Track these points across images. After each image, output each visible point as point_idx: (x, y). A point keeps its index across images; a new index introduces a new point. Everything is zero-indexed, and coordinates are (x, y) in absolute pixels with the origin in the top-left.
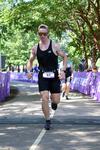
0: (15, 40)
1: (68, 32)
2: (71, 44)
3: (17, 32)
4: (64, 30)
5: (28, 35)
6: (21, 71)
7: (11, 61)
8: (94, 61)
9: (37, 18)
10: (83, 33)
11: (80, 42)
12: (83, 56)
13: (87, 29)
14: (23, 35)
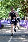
0: (3, 11)
1: (19, 8)
2: (20, 12)
3: (3, 8)
4: (18, 8)
5: (7, 9)
6: (5, 20)
7: (2, 17)
8: (27, 17)
9: (9, 4)
10: (23, 9)
11: (22, 11)
12: (23, 16)
13: (24, 7)
14: (5, 9)
